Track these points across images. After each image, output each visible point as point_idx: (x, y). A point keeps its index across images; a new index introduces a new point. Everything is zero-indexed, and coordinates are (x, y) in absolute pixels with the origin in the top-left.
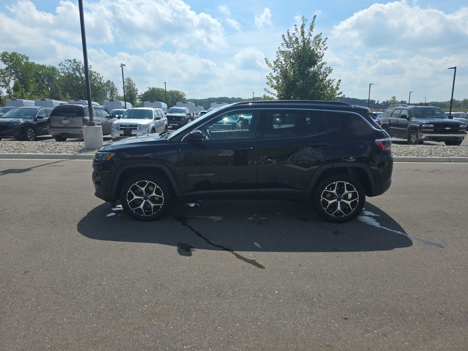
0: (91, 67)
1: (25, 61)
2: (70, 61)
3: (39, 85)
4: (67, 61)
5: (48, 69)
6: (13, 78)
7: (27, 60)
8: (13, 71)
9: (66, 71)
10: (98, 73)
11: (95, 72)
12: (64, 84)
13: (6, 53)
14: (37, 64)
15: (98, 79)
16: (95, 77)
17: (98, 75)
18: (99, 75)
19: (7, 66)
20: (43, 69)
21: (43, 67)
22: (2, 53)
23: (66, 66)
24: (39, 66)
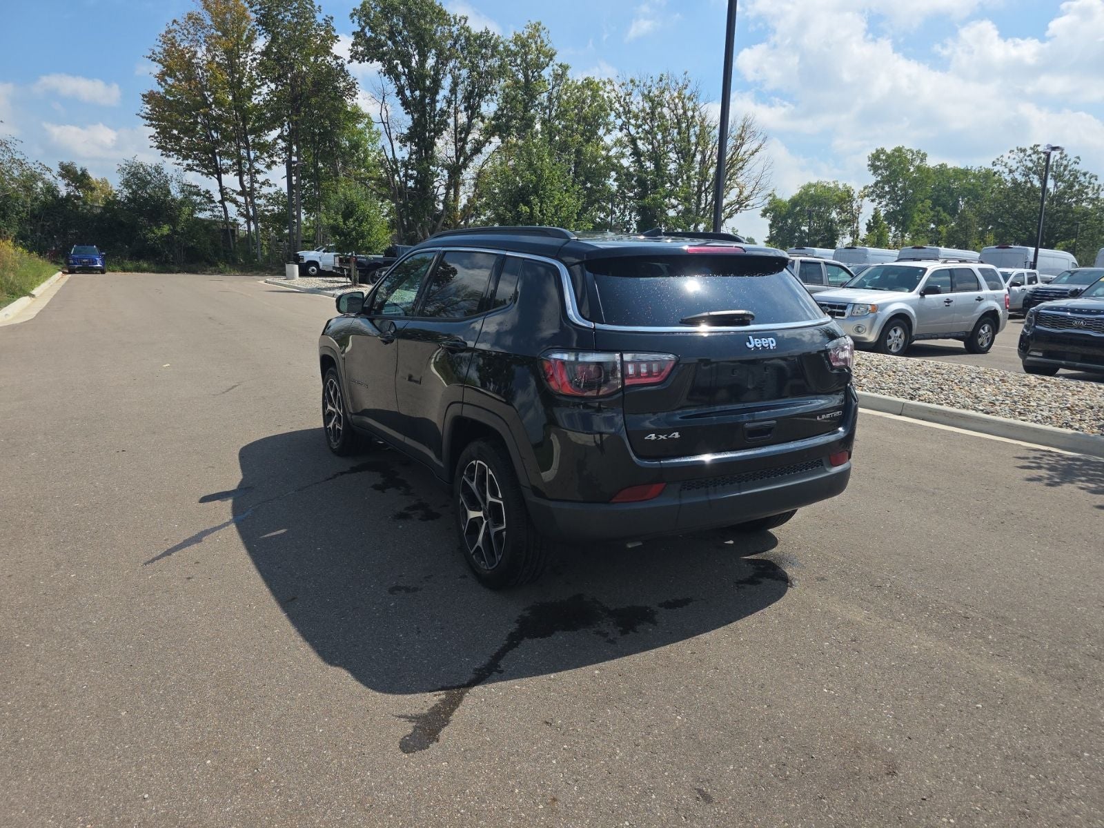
0: (1078, 161)
1: (917, 163)
2: (1023, 151)
3: (934, 216)
4: (1016, 151)
5: (975, 176)
6: (884, 203)
7: (922, 160)
8: (887, 189)
9: (1006, 178)
10: (1094, 173)
11: (1085, 174)
12: (991, 208)
13: (883, 151)
14: (952, 167)
15: (1090, 192)
16: (1083, 186)
17: (1093, 180)
18: (1096, 179)
19: (879, 179)
20: (961, 176)
21: (966, 173)
22: (874, 152)
23: (1009, 165)
24: (956, 171)
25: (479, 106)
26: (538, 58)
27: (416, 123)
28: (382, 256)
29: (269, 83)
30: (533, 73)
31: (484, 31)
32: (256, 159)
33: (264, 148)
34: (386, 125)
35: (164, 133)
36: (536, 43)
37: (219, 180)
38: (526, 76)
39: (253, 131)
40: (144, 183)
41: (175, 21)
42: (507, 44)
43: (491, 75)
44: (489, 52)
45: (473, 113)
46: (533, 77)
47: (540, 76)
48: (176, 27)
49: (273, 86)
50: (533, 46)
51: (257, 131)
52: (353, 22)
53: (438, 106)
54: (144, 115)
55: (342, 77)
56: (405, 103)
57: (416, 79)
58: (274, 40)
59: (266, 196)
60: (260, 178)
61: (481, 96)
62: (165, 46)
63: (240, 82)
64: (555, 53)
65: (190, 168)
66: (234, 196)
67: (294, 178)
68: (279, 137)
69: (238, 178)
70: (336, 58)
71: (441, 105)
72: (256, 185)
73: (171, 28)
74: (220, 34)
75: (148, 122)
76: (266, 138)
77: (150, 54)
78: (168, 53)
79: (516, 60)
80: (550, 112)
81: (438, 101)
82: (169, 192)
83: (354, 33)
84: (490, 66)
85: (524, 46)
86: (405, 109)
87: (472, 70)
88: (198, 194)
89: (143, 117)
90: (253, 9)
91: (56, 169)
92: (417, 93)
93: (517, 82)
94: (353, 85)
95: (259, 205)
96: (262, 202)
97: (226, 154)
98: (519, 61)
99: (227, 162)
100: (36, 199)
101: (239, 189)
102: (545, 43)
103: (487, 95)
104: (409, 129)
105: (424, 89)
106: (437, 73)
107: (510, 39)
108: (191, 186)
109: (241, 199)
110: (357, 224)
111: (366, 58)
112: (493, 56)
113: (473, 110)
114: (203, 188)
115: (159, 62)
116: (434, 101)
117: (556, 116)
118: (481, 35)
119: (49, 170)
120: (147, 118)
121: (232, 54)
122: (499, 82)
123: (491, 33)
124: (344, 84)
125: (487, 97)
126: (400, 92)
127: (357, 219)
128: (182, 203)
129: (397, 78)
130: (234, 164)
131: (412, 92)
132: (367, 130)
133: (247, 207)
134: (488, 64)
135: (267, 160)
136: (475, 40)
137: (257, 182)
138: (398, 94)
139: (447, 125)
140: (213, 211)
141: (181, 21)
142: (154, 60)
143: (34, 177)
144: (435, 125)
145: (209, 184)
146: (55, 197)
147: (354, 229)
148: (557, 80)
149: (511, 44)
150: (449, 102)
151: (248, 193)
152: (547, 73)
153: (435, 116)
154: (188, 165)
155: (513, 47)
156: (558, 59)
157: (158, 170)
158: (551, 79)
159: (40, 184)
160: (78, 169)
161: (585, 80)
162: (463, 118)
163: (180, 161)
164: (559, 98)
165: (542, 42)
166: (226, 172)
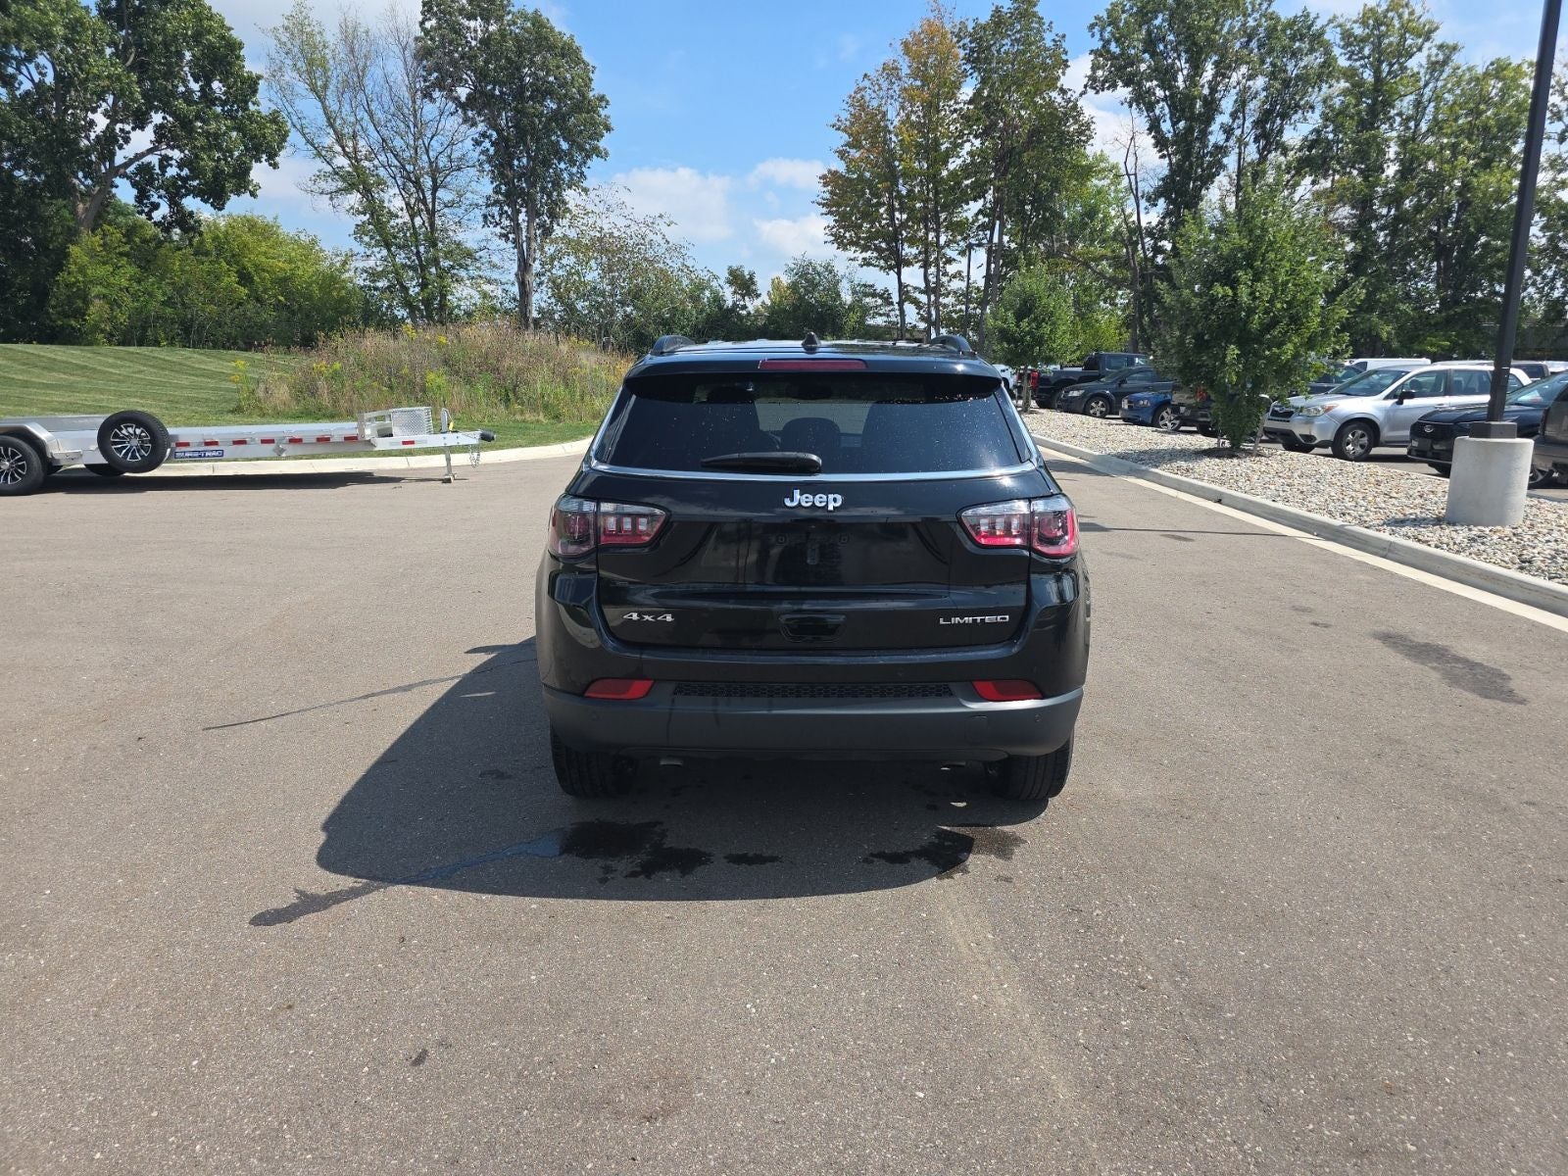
25: (1281, 131)
26: (1403, 38)
27: (1175, 170)
28: (1080, 369)
29: (973, 140)
30: (1391, 65)
31: (1300, 14)
32: (948, 244)
33: (960, 228)
34: (1133, 177)
35: (844, 221)
36: (1400, 16)
37: (899, 274)
38: (1377, 72)
39: (945, 208)
40: (813, 285)
41: (866, 75)
42: (1348, 27)
43: (1306, 80)
44: (1306, 46)
45: (1268, 143)
46: (1389, 73)
47: (1403, 69)
48: (867, 83)
49: (977, 143)
50: (1396, 23)
51: (952, 206)
52: (1093, 35)
53: (1212, 139)
54: (820, 201)
55: (1074, 117)
56: (1161, 143)
57: (1180, 105)
58: (984, 81)
59: (955, 293)
60: (951, 269)
61: (1284, 116)
62: (851, 109)
63: (937, 143)
64: (1437, 28)
65: (867, 263)
66: (917, 295)
67: (993, 266)
68: (980, 212)
69: (922, 270)
70: (1063, 91)
71: (1216, 136)
72: (944, 279)
73: (861, 86)
74: (919, 83)
75: (825, 210)
76: (965, 215)
77: (835, 121)
78: (856, 118)
79: (1361, 50)
80: (1417, 126)
81: (1211, 133)
82: (838, 295)
83: (1092, 52)
84: (1305, 67)
85: (1378, 24)
86: (1160, 151)
87: (1273, 76)
88: (874, 295)
89: (819, 204)
90: (961, 44)
91: (724, 275)
92: (1182, 124)
93: (1360, 84)
94: (1088, 125)
95: (945, 306)
96: (949, 300)
97: (912, 241)
98: (1367, 52)
99: (909, 251)
100: (702, 311)
101: (922, 286)
102: (1417, 14)
103: (1296, 112)
104: (1163, 179)
105: (1192, 118)
106: (1213, 90)
107: (1354, 18)
108: (865, 285)
109: (923, 298)
110: (1034, 325)
111: (1107, 85)
112: (1312, 50)
113: (1269, 139)
114: (879, 288)
115: (845, 131)
116: (1204, 134)
117: (1428, 130)
118: (1294, 22)
119: (716, 278)
120: (824, 205)
121: (931, 107)
122: (1320, 90)
123: (1312, 16)
124: (1076, 127)
125: (1295, 117)
126: (1154, 126)
127: (1035, 319)
128: (851, 308)
129: (1150, 107)
130: (920, 253)
131: (1174, 124)
132: (1113, 188)
133: (929, 308)
134: (1302, 64)
135: (962, 243)
136: (1284, 31)
137: (945, 274)
138: (1150, 130)
139: (1223, 167)
140: (888, 316)
141: (873, 75)
142: (838, 129)
143: (700, 286)
144: (1203, 171)
145: (886, 281)
146: (720, 308)
147: (1029, 333)
148: (1434, 70)
149: (1356, 26)
150: (1228, 131)
151: (933, 290)
152: (1417, 63)
153: (1204, 156)
154: (864, 259)
155: (1358, 30)
156: (1438, 38)
157: (829, 269)
158: (1422, 71)
159: (707, 293)
160: (746, 273)
161: (1492, 64)
162: (1252, 153)
163: (857, 254)
164: (1437, 98)
165: (1412, 13)
166: (908, 264)
